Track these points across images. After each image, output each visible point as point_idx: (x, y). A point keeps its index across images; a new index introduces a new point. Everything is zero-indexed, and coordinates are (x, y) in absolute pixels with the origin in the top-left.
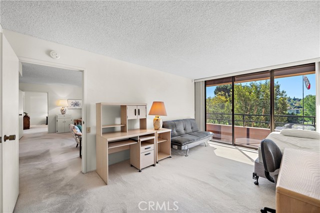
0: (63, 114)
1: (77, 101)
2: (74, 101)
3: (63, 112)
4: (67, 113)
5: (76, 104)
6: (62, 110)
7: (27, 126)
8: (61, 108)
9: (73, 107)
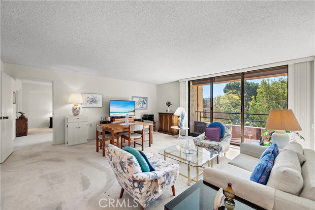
0: (75, 115)
1: (95, 95)
2: (90, 96)
3: (76, 112)
4: (81, 113)
5: (93, 101)
6: (74, 110)
7: (23, 131)
8: (72, 106)
9: (88, 105)
